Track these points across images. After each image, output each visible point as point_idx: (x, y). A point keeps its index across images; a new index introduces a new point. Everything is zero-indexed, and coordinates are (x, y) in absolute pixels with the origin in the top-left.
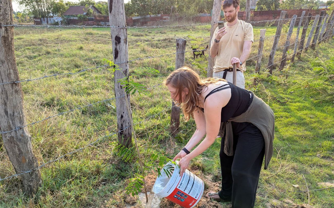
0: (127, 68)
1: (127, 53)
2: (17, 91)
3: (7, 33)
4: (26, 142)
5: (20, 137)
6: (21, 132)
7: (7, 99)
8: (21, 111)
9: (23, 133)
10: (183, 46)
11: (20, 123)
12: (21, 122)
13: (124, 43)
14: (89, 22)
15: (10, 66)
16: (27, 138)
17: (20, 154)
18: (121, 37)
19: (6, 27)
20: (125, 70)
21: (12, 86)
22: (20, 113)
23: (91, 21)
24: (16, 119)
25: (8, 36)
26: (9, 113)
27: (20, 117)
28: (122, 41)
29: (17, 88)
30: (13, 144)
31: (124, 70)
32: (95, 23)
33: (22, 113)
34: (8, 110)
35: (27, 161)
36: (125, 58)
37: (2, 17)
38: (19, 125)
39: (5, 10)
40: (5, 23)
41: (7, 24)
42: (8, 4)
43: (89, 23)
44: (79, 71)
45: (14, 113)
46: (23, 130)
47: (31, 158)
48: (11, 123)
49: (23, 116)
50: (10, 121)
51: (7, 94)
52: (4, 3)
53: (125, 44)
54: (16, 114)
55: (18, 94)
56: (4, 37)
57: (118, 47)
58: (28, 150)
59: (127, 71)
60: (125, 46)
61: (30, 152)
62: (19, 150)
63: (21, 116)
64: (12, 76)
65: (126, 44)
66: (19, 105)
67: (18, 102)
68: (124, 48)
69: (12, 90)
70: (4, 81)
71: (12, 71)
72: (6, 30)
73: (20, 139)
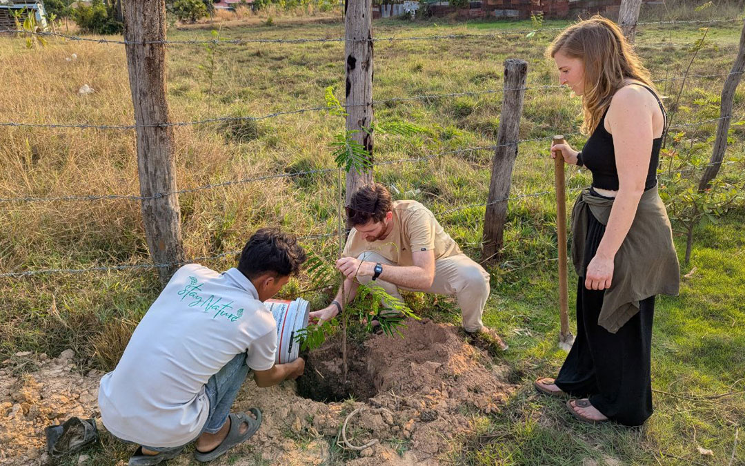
0: (366, 116)
1: (367, 88)
2: (163, 139)
3: (153, 53)
4: (169, 218)
5: (161, 210)
6: (163, 201)
7: (148, 149)
8: (168, 169)
9: (167, 203)
10: (517, 77)
11: (164, 187)
12: (167, 186)
13: (363, 69)
14: (471, 10)
15: (154, 101)
16: (172, 213)
17: (157, 235)
18: (357, 58)
19: (151, 44)
20: (361, 119)
21: (156, 130)
22: (164, 171)
23: (475, 8)
24: (159, 180)
25: (155, 57)
26: (149, 170)
27: (165, 179)
28: (359, 65)
29: (164, 134)
30: (150, 218)
31: (358, 119)
32: (482, 12)
33: (169, 174)
34: (149, 166)
35: (167, 248)
36: (363, 97)
37: (146, 30)
38: (161, 190)
39: (152, 20)
40: (151, 39)
41: (153, 39)
42: (157, 12)
43: (471, 13)
44: (389, 115)
45: (156, 171)
46: (167, 199)
47: (174, 245)
48: (151, 185)
49: (170, 179)
50: (151, 183)
51: (148, 141)
52: (151, 10)
53: (363, 72)
54: (158, 173)
55: (164, 143)
56: (148, 59)
57: (351, 75)
58: (171, 232)
59: (366, 121)
60: (363, 74)
61: (173, 235)
62: (157, 228)
63: (167, 177)
64: (157, 116)
65: (367, 70)
66: (164, 160)
67: (163, 155)
68: (362, 78)
69: (155, 137)
70: (146, 122)
71: (156, 108)
72: (152, 48)
73: (160, 213)
